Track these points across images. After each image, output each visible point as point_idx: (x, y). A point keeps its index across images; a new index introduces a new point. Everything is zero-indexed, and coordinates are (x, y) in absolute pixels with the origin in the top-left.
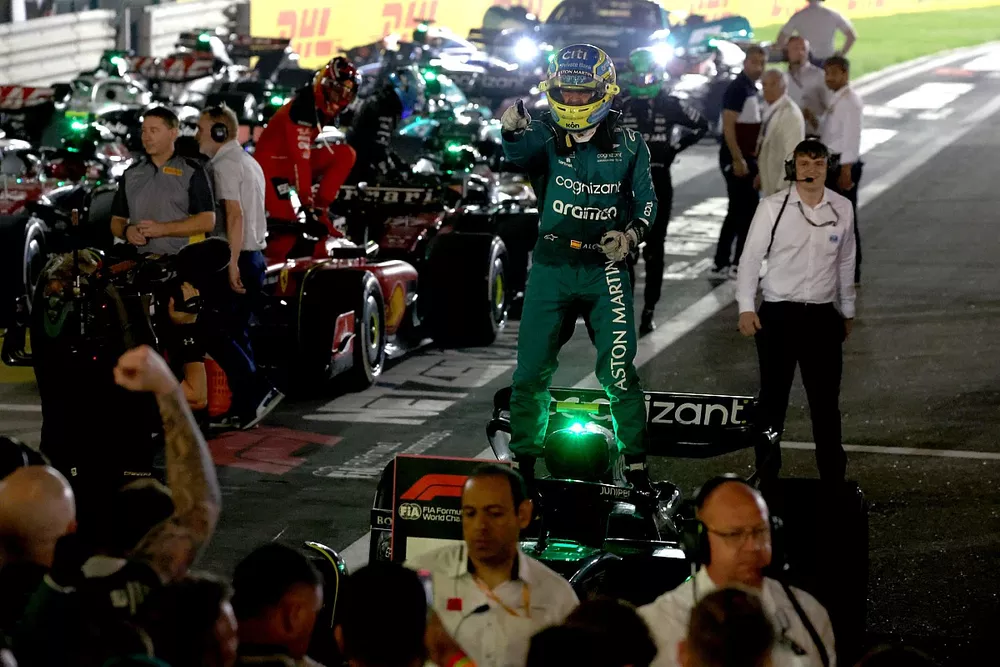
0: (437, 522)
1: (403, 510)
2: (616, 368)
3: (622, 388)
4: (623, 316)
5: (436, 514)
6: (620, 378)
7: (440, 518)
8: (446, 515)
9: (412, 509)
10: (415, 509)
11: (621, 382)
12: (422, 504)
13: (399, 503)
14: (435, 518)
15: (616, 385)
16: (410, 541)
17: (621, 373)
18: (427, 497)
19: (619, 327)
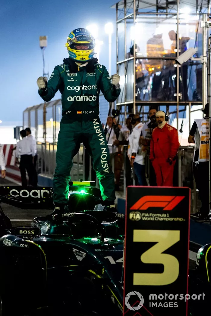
0: (150, 221)
1: (131, 215)
2: (104, 163)
3: (107, 172)
4: (103, 142)
5: (149, 217)
6: (106, 168)
7: (152, 219)
8: (155, 217)
9: (136, 215)
10: (138, 215)
11: (107, 169)
12: (142, 212)
13: (129, 211)
14: (149, 219)
15: (104, 171)
16: (135, 232)
17: (107, 165)
18: (145, 208)
19: (103, 146)
